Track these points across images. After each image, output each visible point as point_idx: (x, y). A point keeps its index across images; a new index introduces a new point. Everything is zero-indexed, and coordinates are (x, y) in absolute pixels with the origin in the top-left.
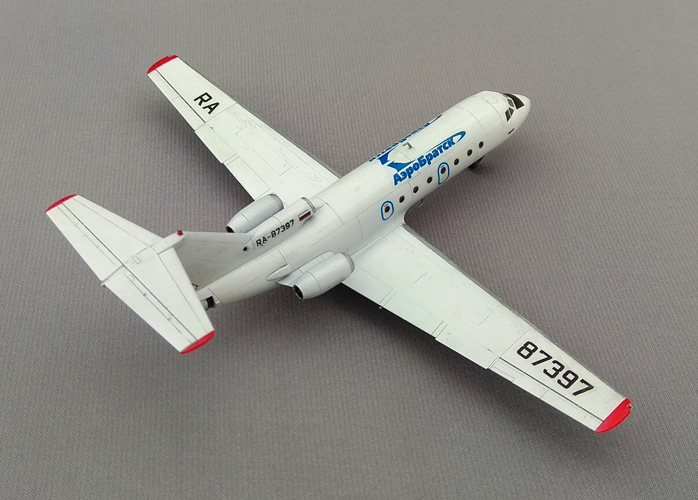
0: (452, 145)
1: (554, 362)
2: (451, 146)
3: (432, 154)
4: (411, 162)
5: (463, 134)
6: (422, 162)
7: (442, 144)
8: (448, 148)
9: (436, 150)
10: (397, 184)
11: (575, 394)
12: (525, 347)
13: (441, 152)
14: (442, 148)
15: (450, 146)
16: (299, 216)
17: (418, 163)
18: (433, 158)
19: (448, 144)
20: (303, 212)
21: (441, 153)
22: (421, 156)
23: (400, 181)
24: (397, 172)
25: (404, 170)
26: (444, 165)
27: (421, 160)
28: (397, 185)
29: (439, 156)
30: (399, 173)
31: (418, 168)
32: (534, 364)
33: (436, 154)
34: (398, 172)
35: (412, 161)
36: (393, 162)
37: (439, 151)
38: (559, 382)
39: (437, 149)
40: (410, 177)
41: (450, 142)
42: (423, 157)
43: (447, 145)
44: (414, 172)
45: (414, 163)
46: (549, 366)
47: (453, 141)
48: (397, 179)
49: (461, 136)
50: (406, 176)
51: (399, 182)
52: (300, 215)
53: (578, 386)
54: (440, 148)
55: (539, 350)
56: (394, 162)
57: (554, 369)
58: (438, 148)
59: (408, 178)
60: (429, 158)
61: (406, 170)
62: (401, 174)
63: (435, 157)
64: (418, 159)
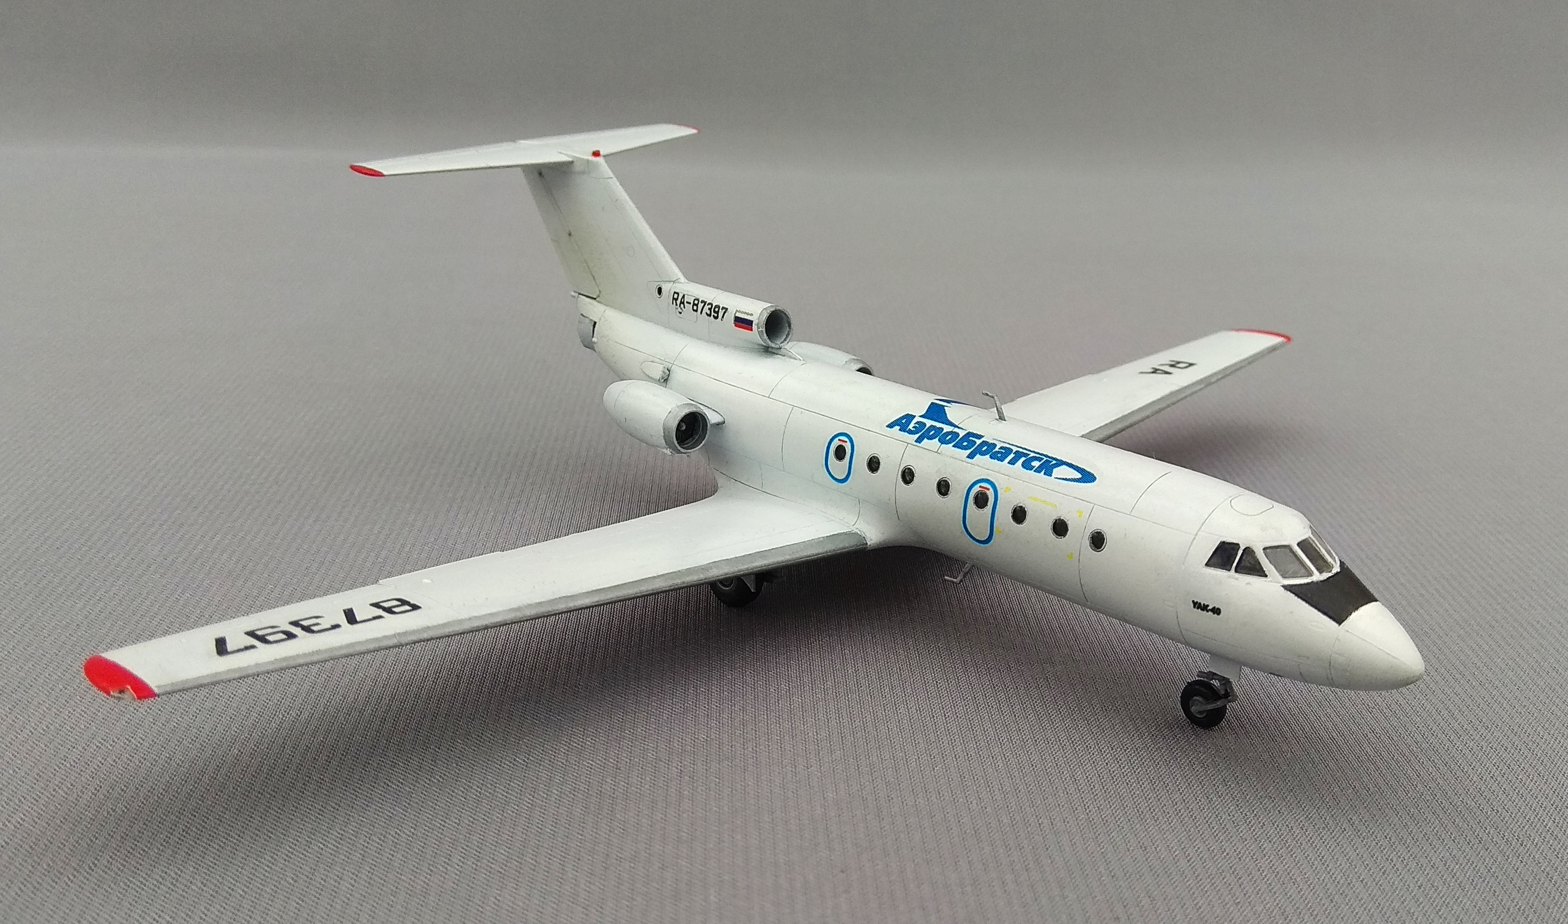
0: (1043, 472)
2: (1040, 472)
3: (997, 449)
4: (955, 426)
5: (1086, 477)
6: (966, 441)
8: (1031, 468)
9: (1011, 450)
10: (892, 428)
13: (1012, 462)
15: (1038, 470)
16: (737, 311)
17: (960, 437)
18: (988, 456)
19: (1042, 464)
20: (745, 313)
21: (1009, 463)
22: (980, 435)
24: (918, 416)
25: (930, 423)
26: (988, 489)
28: (889, 429)
29: (1000, 462)
34: (921, 417)
37: (1012, 456)
39: (1013, 452)
40: (919, 440)
43: (1036, 464)
44: (934, 440)
47: (1055, 470)
48: (902, 422)
49: (1080, 476)
50: (917, 433)
51: (897, 428)
52: (740, 312)
54: (1018, 455)
58: (1016, 452)
59: (915, 439)
60: (984, 449)
61: (931, 427)
62: (917, 423)
63: (991, 457)
64: (969, 433)
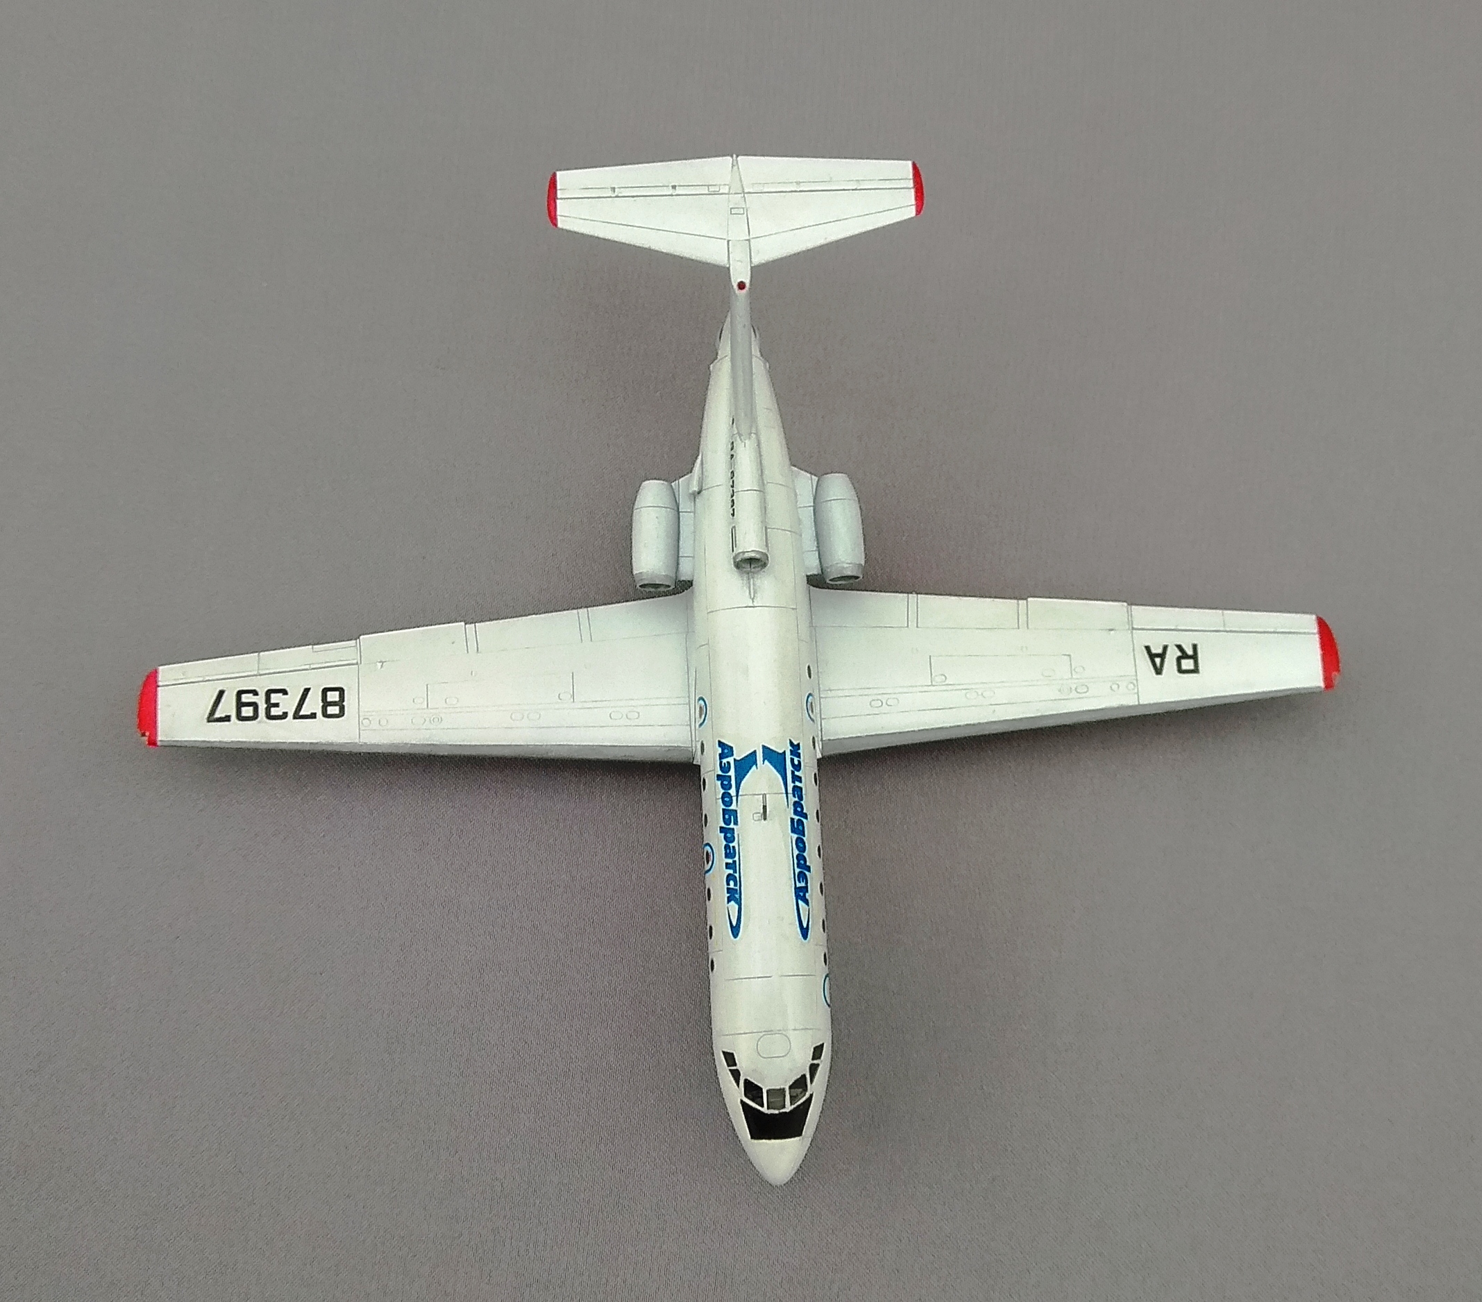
0: (729, 895)
1: (285, 715)
2: (728, 893)
3: (731, 845)
4: (737, 796)
5: (735, 930)
6: (730, 815)
7: (737, 875)
8: (729, 884)
9: (735, 856)
10: (719, 746)
11: (221, 693)
12: (340, 703)
13: (728, 866)
14: (731, 871)
15: (729, 890)
17: (730, 808)
18: (726, 843)
19: (733, 889)
21: (727, 864)
22: (737, 822)
23: (720, 755)
24: (735, 756)
25: (732, 773)
27: (732, 817)
28: (718, 744)
29: (724, 856)
30: (731, 760)
31: (724, 802)
32: (307, 691)
33: (730, 852)
34: (735, 760)
35: (739, 798)
36: (757, 765)
38: (255, 693)
39: (735, 859)
41: (734, 895)
42: (736, 823)
44: (721, 789)
45: (734, 799)
46: (287, 704)
47: (733, 902)
48: (726, 750)
49: (735, 924)
50: (722, 772)
51: (720, 750)
53: (228, 706)
54: (734, 866)
55: (319, 714)
56: (754, 766)
57: (277, 705)
58: (735, 862)
59: (719, 774)
60: (728, 834)
61: (730, 777)
62: (728, 763)
63: (726, 847)
64: (736, 811)
